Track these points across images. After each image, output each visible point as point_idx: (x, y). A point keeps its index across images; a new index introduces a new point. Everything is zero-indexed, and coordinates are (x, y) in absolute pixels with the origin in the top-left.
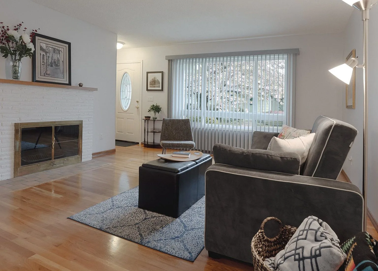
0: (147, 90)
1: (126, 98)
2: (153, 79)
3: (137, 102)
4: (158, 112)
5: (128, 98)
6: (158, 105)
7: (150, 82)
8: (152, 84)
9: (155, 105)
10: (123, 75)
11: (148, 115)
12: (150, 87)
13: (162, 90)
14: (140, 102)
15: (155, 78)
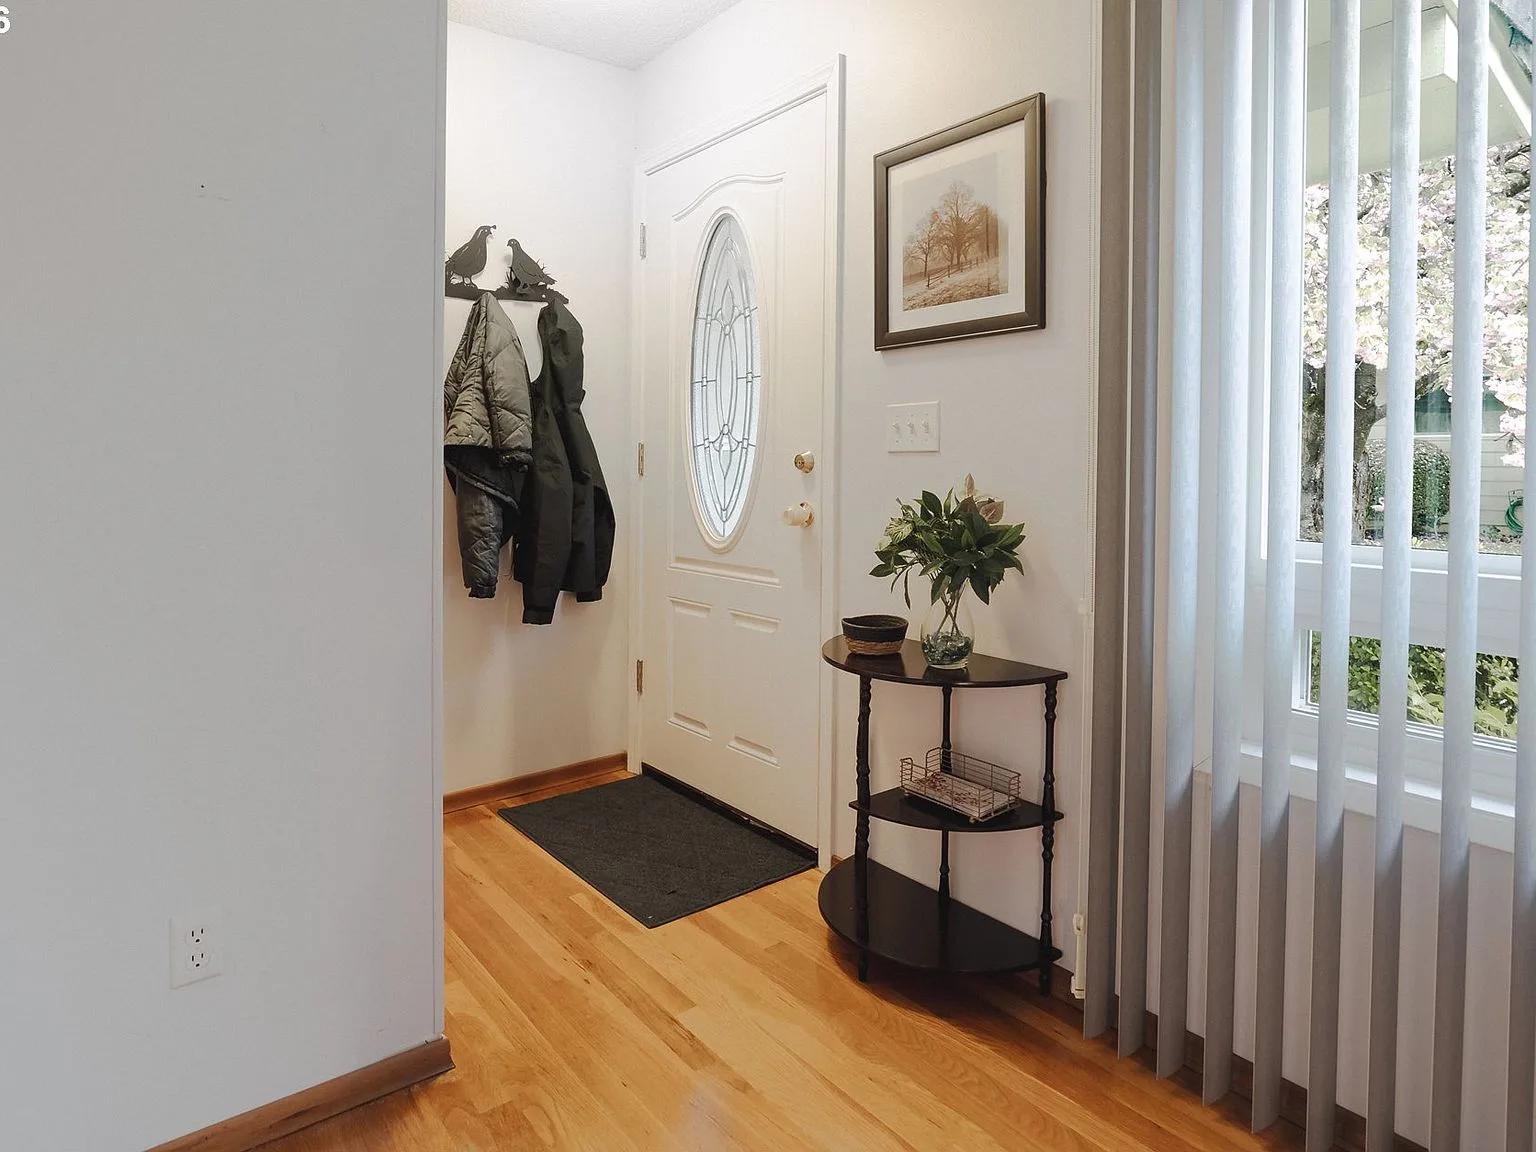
0: (886, 340)
1: (725, 440)
2: (935, 215)
3: (800, 463)
4: (984, 586)
5: (738, 435)
6: (980, 496)
7: (909, 257)
8: (926, 274)
9: (950, 492)
10: (706, 238)
11: (880, 599)
12: (911, 305)
13: (1036, 316)
14: (824, 469)
15: (954, 198)
